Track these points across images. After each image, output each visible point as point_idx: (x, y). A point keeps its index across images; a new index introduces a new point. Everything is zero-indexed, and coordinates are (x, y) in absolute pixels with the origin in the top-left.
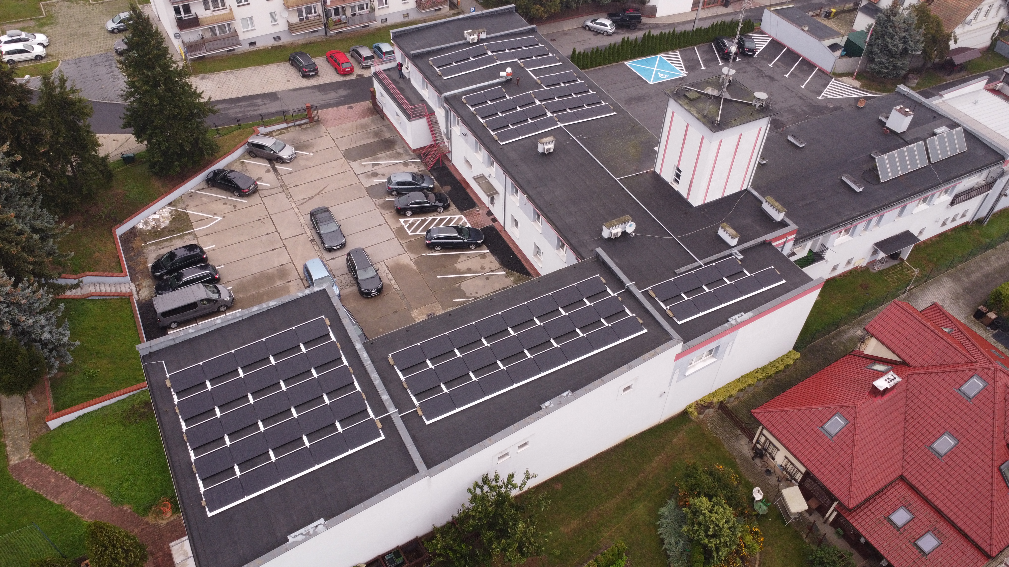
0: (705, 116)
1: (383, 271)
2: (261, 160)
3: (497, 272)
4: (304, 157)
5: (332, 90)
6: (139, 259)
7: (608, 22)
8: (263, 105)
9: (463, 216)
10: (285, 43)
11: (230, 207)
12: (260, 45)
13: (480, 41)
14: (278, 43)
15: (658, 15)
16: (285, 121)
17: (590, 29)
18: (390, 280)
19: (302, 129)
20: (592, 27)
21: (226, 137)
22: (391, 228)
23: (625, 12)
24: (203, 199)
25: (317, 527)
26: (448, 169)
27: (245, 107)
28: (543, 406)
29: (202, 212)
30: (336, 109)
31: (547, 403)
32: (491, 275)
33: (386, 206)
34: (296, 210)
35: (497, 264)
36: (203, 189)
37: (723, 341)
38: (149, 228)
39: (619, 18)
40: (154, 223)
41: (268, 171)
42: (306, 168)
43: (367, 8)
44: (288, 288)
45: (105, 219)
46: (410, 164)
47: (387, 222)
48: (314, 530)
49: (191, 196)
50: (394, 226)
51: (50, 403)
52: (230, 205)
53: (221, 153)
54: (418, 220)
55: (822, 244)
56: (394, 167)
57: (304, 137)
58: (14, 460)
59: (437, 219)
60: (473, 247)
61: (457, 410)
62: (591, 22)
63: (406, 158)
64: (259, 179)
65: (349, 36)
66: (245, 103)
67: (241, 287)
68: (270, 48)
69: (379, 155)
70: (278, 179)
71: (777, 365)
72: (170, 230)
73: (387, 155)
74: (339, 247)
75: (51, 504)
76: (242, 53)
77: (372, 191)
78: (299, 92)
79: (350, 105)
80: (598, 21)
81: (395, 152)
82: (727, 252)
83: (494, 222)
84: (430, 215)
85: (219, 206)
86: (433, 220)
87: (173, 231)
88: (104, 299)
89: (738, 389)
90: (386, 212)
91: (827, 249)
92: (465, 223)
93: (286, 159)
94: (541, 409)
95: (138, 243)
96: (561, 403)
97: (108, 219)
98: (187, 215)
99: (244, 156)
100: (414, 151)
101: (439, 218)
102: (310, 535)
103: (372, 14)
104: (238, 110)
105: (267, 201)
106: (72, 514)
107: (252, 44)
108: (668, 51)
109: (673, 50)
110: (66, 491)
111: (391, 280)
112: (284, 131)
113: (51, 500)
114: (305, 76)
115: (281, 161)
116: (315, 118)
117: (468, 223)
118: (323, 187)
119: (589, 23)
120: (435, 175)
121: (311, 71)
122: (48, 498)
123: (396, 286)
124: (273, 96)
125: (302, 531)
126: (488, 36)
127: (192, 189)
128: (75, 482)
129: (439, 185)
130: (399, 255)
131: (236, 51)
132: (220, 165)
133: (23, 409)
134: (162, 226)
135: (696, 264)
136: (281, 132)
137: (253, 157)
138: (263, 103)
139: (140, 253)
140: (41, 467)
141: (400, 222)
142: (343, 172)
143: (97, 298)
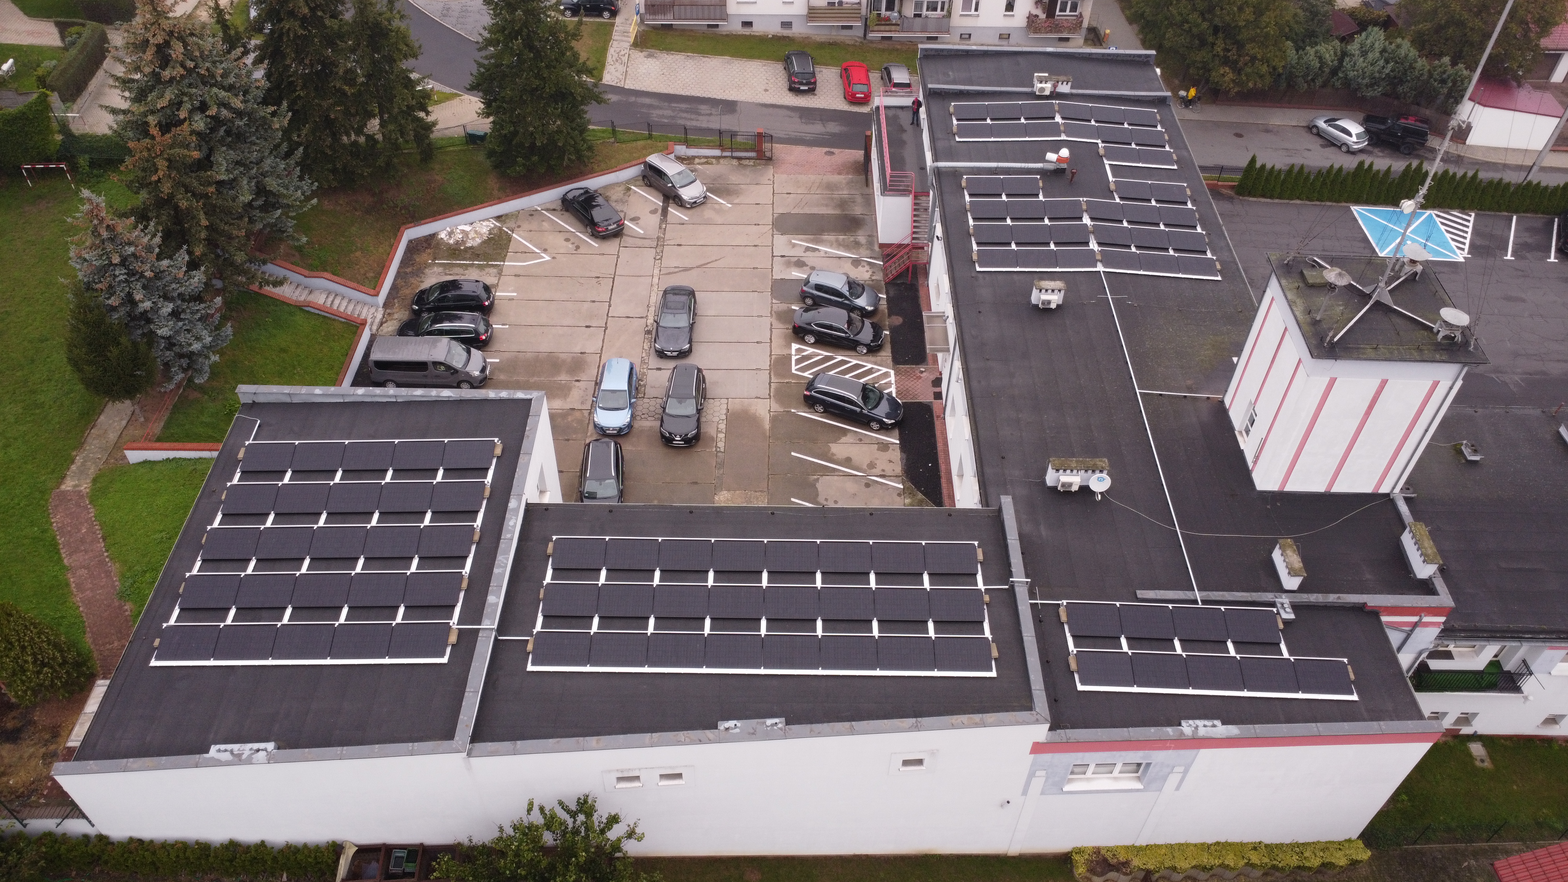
0: (1315, 323)
1: (717, 414)
2: (655, 193)
3: (891, 481)
4: (717, 206)
5: (821, 120)
6: (412, 280)
7: (1355, 129)
8: (707, 115)
9: (892, 372)
10: (797, 35)
11: (570, 246)
12: (759, 28)
13: (1054, 95)
14: (786, 32)
15: (1473, 139)
16: (721, 146)
17: (1319, 134)
18: (718, 431)
19: (740, 164)
20: (1324, 131)
21: (624, 146)
22: (771, 351)
23: (1398, 119)
24: (544, 223)
25: (258, 750)
26: (917, 290)
27: (682, 111)
28: (723, 725)
29: (530, 242)
30: (808, 149)
31: (731, 723)
32: (877, 482)
33: (784, 316)
34: (656, 280)
35: (898, 469)
36: (554, 210)
37: (1158, 757)
38: (451, 242)
39: (1383, 127)
40: (460, 236)
41: (654, 212)
42: (709, 223)
43: (942, 9)
44: (570, 389)
45: (401, 210)
46: (863, 264)
47: (771, 342)
48: (252, 754)
49: (531, 215)
50: (778, 351)
51: (157, 428)
52: (573, 243)
53: (603, 166)
54: (819, 355)
55: (1524, 661)
56: (835, 261)
57: (735, 178)
58: (68, 485)
59: (850, 362)
60: (875, 426)
61: (588, 669)
62: (1325, 122)
63: (864, 255)
64: (634, 220)
65: (899, 47)
66: (683, 106)
67: (511, 366)
68: (770, 36)
69: (825, 237)
70: (660, 228)
71: (1307, 854)
72: (474, 253)
73: (837, 240)
74: (675, 354)
75: (60, 559)
76: (727, 35)
77: (779, 288)
78: (771, 110)
79: (832, 150)
80: (1338, 123)
81: (852, 239)
82: (1268, 597)
83: (935, 398)
84: (842, 353)
85: (557, 241)
86: (844, 362)
87: (478, 255)
88: (325, 317)
89: (1194, 863)
90: (781, 326)
91: (1531, 674)
92: (889, 385)
93: (686, 202)
94: (716, 727)
95: (425, 257)
96: (753, 734)
97: (403, 212)
98: (509, 239)
99: (636, 180)
100: (882, 246)
101: (854, 362)
102: (240, 760)
103: (946, 20)
104: (668, 113)
105: (625, 254)
106: (68, 585)
107: (748, 24)
108: (1452, 208)
109: (1463, 209)
110: (86, 552)
111: (721, 432)
112: (714, 161)
113: (64, 556)
114: (794, 89)
115: (680, 202)
116: (768, 154)
117: (894, 386)
118: (714, 258)
119: (1321, 124)
120: (892, 293)
121: (802, 84)
122: (62, 551)
123: (721, 445)
124: (729, 106)
125: (236, 747)
126: (1075, 91)
127: (538, 206)
128: (103, 545)
129: (886, 311)
130: (757, 398)
131: (720, 29)
132: (593, 183)
133: (124, 423)
134: (469, 245)
135: (1187, 595)
136: (708, 160)
137: (646, 185)
138: (709, 112)
139: (419, 272)
140: (86, 508)
141: (790, 347)
142: (755, 246)
143: (317, 312)
